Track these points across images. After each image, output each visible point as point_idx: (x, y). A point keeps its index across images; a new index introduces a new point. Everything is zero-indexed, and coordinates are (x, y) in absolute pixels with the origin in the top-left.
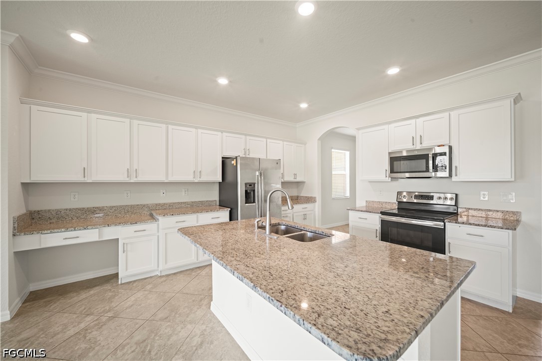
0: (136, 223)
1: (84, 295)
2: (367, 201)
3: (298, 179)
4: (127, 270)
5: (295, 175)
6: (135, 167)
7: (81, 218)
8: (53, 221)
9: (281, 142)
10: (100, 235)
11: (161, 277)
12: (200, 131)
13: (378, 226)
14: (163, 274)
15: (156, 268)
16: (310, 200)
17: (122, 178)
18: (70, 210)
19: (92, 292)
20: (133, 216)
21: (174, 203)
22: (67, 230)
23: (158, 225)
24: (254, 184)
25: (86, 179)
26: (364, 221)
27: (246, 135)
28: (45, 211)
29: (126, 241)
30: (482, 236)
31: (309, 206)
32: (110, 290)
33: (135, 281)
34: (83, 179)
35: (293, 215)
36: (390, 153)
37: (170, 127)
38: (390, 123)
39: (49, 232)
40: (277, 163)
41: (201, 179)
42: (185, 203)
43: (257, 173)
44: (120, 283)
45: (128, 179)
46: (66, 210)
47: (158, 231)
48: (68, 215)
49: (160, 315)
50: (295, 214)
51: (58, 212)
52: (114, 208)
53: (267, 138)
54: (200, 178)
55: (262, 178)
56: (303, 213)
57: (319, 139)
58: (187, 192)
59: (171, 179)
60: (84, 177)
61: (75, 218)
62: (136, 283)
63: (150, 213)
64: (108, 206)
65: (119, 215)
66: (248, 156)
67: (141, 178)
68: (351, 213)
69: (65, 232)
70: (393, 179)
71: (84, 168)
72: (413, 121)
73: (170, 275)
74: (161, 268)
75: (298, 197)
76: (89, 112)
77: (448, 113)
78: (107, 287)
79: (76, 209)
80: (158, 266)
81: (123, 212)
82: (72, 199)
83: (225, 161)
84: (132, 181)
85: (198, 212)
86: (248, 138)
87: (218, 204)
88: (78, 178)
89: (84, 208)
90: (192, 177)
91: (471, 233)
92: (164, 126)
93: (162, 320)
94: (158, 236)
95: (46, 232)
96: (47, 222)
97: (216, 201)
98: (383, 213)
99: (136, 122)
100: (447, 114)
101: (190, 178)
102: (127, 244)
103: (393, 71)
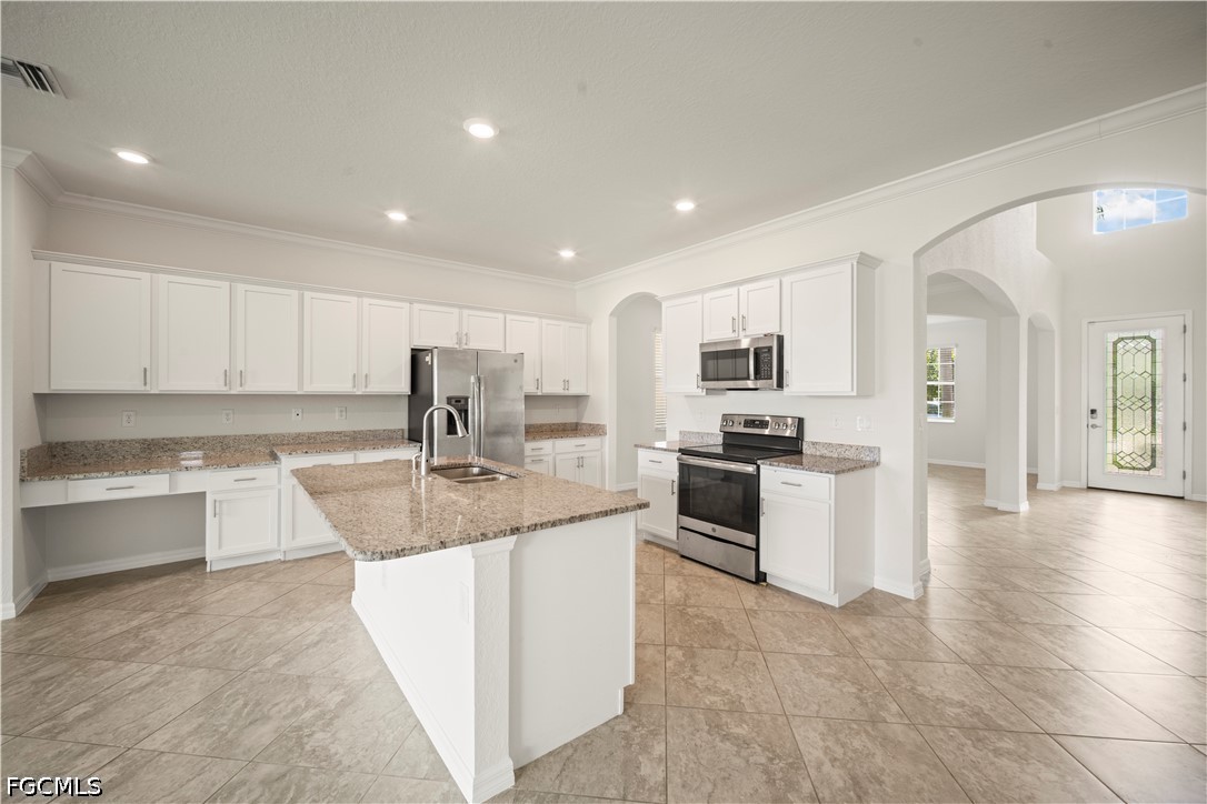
0: (238, 466)
1: (141, 587)
2: (681, 432)
3: (574, 390)
4: (220, 547)
5: (566, 382)
6: (240, 367)
7: (140, 458)
8: (89, 460)
9: (536, 319)
10: (172, 485)
11: (284, 562)
12: (366, 301)
13: (675, 475)
14: (290, 557)
15: (275, 546)
16: (596, 430)
17: (214, 385)
18: (120, 442)
19: (157, 583)
20: (237, 455)
21: (318, 434)
22: (112, 472)
23: (280, 470)
24: (466, 399)
25: (148, 388)
26: (656, 466)
27: (461, 307)
28: (76, 444)
29: (218, 497)
30: (800, 485)
31: (590, 442)
32: (190, 580)
33: (235, 569)
34: (143, 388)
35: (554, 459)
36: (702, 345)
37: (308, 295)
38: (703, 291)
39: (81, 476)
40: (516, 361)
41: (368, 390)
42: (341, 433)
43: (472, 379)
44: (208, 570)
45: (225, 389)
46: (114, 442)
47: (279, 482)
48: (116, 452)
49: (266, 610)
50: (558, 458)
51: (98, 445)
52: (202, 441)
53: (505, 312)
54: (366, 387)
55: (482, 388)
56: (577, 455)
57: (611, 314)
58: (344, 413)
59: (309, 388)
60: (145, 384)
61: (130, 457)
62: (238, 571)
63: (269, 449)
64: (190, 436)
65: (212, 453)
66: (466, 347)
67: (252, 387)
68: (641, 452)
69: (108, 477)
70: (709, 391)
71: (145, 369)
72: (734, 290)
73: (301, 559)
74: (283, 547)
75: (577, 424)
76: (153, 271)
77: (778, 280)
78: (187, 575)
79: (132, 440)
80: (279, 544)
81: (219, 449)
82: (125, 424)
83: (416, 357)
84: (233, 392)
85: (356, 449)
86: (466, 312)
87: (406, 435)
88: (133, 385)
89: (145, 440)
90: (351, 385)
91: (789, 481)
92: (295, 293)
93: (264, 616)
94: (280, 491)
95: (76, 476)
96: (79, 461)
97: (403, 430)
98: (683, 451)
99: (241, 288)
100: (776, 282)
101: (345, 387)
102: (220, 501)
103: (685, 206)
